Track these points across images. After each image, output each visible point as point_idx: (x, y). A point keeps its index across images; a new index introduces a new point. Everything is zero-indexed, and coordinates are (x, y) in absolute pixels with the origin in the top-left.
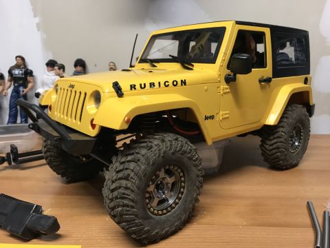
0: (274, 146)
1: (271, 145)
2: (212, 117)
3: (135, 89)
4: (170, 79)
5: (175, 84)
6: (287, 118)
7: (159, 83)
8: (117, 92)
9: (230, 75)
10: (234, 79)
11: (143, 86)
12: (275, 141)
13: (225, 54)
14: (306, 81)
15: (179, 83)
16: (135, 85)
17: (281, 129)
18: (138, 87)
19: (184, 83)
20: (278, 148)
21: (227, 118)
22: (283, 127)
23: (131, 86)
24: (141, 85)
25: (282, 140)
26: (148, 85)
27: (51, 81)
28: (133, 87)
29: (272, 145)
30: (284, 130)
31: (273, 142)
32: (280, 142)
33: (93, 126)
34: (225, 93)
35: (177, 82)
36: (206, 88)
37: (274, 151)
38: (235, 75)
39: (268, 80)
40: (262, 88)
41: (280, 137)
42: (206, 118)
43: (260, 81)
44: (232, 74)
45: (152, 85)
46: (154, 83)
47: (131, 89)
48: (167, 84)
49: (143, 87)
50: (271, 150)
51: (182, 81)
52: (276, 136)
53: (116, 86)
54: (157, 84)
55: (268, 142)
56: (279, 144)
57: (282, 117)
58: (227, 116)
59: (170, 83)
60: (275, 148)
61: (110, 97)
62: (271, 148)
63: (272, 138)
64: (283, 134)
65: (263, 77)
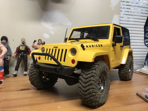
0: (125, 72)
7: (95, 45)
8: (83, 48)
9: (114, 44)
12: (125, 70)
18: (88, 46)
19: (102, 45)
21: (113, 60)
22: (127, 64)
25: (128, 69)
26: (91, 46)
28: (87, 46)
29: (124, 72)
31: (124, 70)
34: (112, 51)
35: (100, 45)
36: (107, 48)
37: (125, 74)
38: (116, 43)
40: (121, 49)
43: (121, 47)
45: (93, 46)
52: (125, 68)
55: (122, 71)
57: (127, 60)
59: (98, 45)
60: (125, 73)
61: (81, 50)
62: (124, 73)
63: (123, 69)
64: (127, 67)
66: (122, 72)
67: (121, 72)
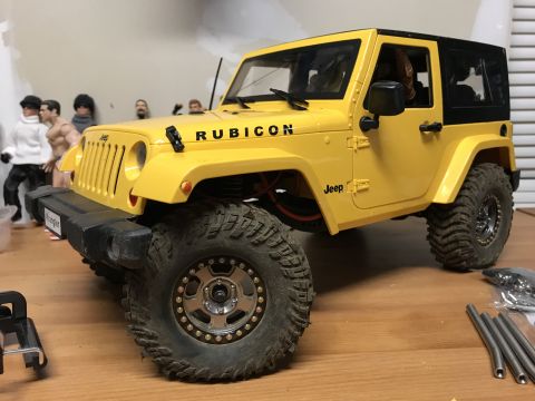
0: (450, 238)
1: (444, 237)
2: (339, 188)
3: (204, 138)
4: (266, 123)
5: (273, 131)
6: (469, 189)
7: (246, 129)
8: (173, 143)
9: (368, 118)
10: (376, 125)
11: (218, 134)
12: (451, 229)
13: (360, 83)
14: (503, 131)
15: (281, 130)
16: (204, 133)
17: (460, 209)
18: (209, 135)
19: (288, 130)
20: (456, 241)
21: (366, 190)
22: (463, 205)
23: (198, 133)
24: (214, 132)
25: (464, 227)
26: (226, 134)
27: (31, 133)
28: (201, 135)
30: (465, 210)
31: (448, 230)
32: (460, 231)
33: (133, 199)
34: (360, 148)
35: (276, 128)
36: (327, 138)
37: (450, 247)
39: (436, 128)
40: (427, 140)
41: (458, 223)
42: (329, 190)
43: (422, 129)
44: (372, 116)
45: (234, 133)
46: (237, 130)
47: (198, 139)
48: (259, 131)
49: (218, 136)
50: (446, 245)
51: (285, 127)
52: (452, 221)
53: (172, 134)
54: (242, 132)
55: (439, 231)
56: (458, 234)
57: (463, 188)
58: (364, 187)
59: (266, 131)
60: (451, 243)
61: (162, 151)
62: (445, 241)
63: (445, 224)
64: (463, 217)
65: (426, 122)
66: (439, 239)
67: (435, 237)
